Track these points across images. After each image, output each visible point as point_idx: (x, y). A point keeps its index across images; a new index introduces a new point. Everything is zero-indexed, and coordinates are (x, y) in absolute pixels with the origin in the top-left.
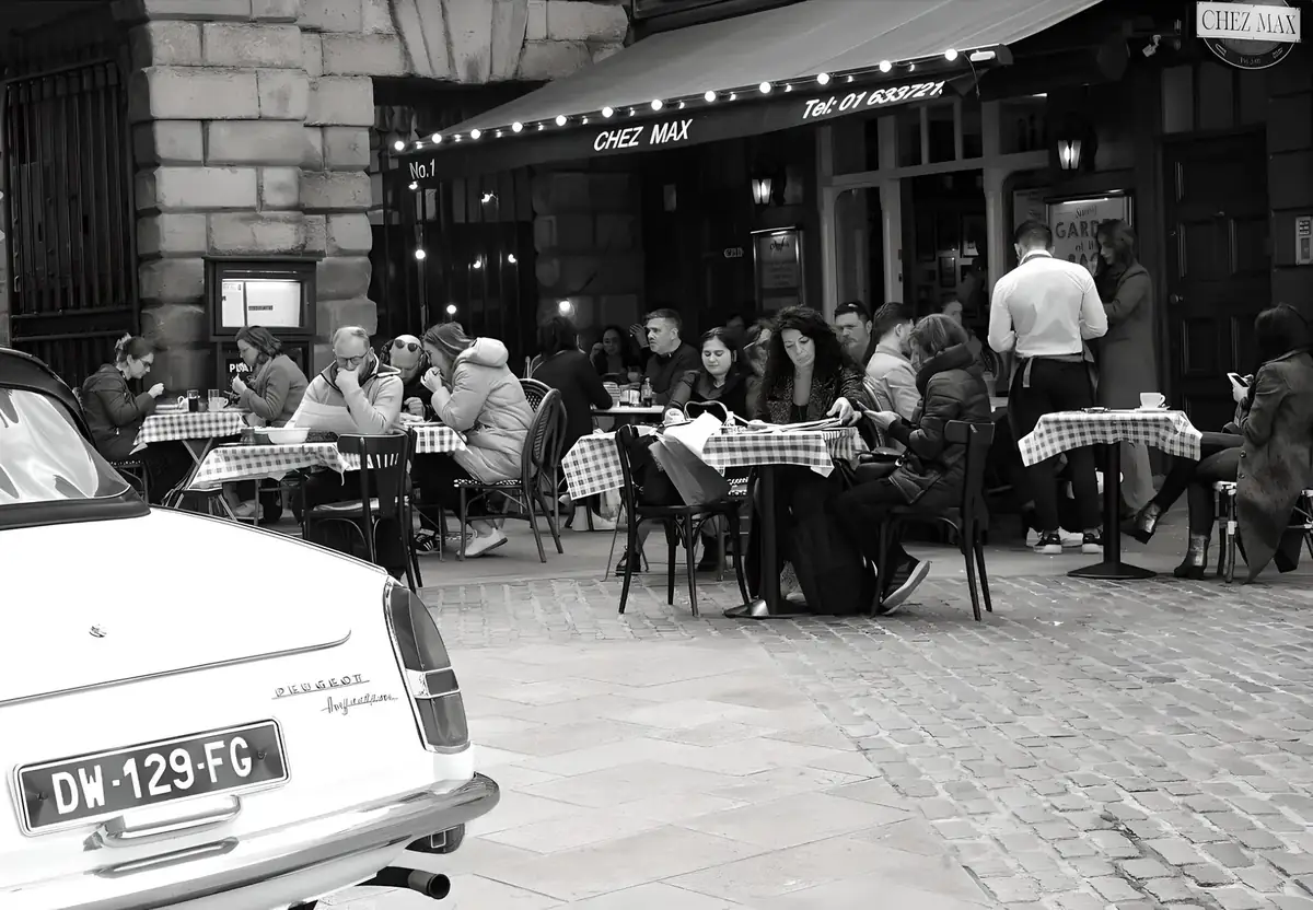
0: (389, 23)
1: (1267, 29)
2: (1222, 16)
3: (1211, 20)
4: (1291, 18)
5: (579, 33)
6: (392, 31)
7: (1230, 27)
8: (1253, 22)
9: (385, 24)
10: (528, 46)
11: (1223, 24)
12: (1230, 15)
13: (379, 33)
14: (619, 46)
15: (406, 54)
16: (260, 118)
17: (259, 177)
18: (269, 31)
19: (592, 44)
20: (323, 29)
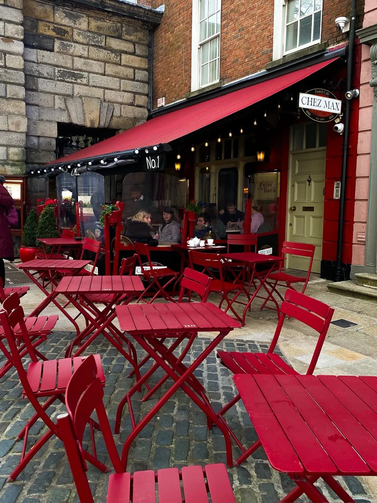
0: (64, 106)
1: (328, 107)
2: (310, 100)
3: (305, 101)
4: (338, 104)
5: (131, 115)
6: (65, 108)
7: (313, 104)
8: (323, 104)
9: (63, 106)
10: (114, 118)
11: (310, 103)
12: (313, 100)
13: (60, 108)
14: (145, 121)
15: (69, 116)
16: (8, 131)
17: (7, 151)
18: (13, 102)
19: (135, 119)
20: (39, 105)
